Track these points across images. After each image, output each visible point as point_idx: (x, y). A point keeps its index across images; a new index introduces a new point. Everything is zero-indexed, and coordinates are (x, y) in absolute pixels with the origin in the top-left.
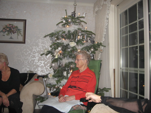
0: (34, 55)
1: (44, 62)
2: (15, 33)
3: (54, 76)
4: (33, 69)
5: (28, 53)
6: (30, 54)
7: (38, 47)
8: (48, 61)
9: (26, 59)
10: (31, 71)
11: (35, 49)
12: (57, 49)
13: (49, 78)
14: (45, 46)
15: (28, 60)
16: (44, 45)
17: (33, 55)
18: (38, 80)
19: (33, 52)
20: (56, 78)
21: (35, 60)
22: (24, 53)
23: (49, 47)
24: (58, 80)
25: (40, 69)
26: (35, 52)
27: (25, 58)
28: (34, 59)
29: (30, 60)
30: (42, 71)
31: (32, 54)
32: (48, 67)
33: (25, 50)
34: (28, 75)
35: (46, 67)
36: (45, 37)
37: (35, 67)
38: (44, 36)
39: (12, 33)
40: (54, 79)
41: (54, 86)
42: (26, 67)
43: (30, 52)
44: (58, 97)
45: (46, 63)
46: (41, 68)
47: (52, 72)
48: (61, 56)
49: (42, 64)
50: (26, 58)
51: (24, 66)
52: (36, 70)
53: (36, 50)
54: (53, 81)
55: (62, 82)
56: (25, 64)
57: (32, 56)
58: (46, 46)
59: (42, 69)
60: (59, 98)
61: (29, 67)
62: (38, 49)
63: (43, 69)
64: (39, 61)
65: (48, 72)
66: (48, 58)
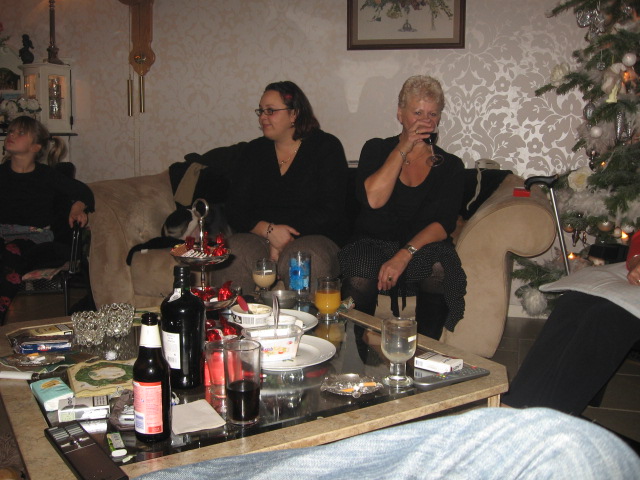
0: (503, 94)
1: (543, 122)
2: (421, 6)
3: (597, 182)
4: (498, 154)
6: (485, 91)
7: (518, 58)
8: (560, 120)
9: (468, 111)
10: (489, 162)
11: (505, 71)
12: (619, 60)
13: (571, 192)
14: (547, 54)
15: (476, 117)
16: (543, 51)
17: (496, 93)
18: (528, 195)
19: (497, 84)
20: (603, 190)
21: (504, 115)
22: (461, 87)
24: (616, 198)
25: (524, 153)
26: (507, 84)
27: (465, 106)
28: (503, 110)
29: (486, 118)
30: (533, 163)
31: (492, 93)
32: (560, 144)
33: (463, 74)
34: (479, 177)
35: (554, 145)
36: (556, 12)
37: (504, 144)
38: (550, 11)
39: (411, 7)
40: (595, 195)
41: (594, 223)
42: (470, 145)
43: (484, 83)
44: (625, 263)
45: (552, 127)
46: (531, 150)
47: (580, 168)
48: (631, 92)
49: (533, 132)
50: (468, 107)
51: (458, 142)
52: (507, 159)
53: (512, 74)
54: (593, 204)
55: (635, 209)
56: (462, 132)
57: (491, 101)
58: (555, 57)
59: (534, 155)
60: (631, 269)
61: (478, 143)
62: (517, 70)
63: (540, 155)
64: (521, 120)
65: (559, 167)
66: (560, 107)
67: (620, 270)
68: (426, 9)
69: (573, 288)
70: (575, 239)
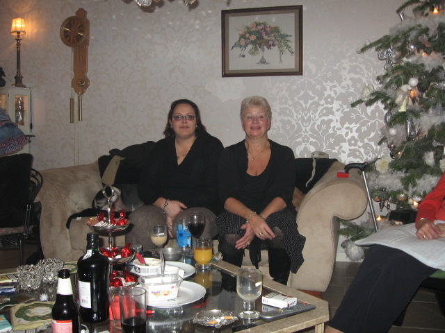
0: (330, 106)
1: (358, 125)
2: (272, 47)
3: (395, 166)
4: (328, 147)
5: (310, 102)
6: (317, 104)
7: (340, 82)
8: (369, 124)
9: (306, 118)
10: (321, 153)
11: (331, 91)
12: (406, 82)
13: (377, 173)
14: (359, 78)
15: (312, 122)
16: (357, 76)
17: (325, 106)
18: (347, 177)
19: (326, 100)
20: (399, 172)
21: (331, 121)
22: (301, 102)
23: (371, 80)
24: (408, 177)
25: (346, 146)
26: (333, 99)
27: (303, 115)
28: (330, 117)
29: (318, 122)
30: (352, 153)
31: (323, 105)
32: (370, 140)
33: (302, 93)
34: (314, 164)
35: (366, 141)
36: (363, 50)
37: (332, 140)
38: (360, 49)
39: (265, 47)
40: (394, 175)
41: (394, 195)
42: (307, 141)
43: (317, 99)
44: (414, 224)
45: (364, 129)
46: (350, 145)
47: (383, 156)
48: (416, 104)
49: (351, 132)
50: (306, 115)
51: (300, 139)
52: (334, 151)
53: (335, 92)
54: (392, 181)
55: (421, 185)
56: (302, 133)
57: (322, 111)
58: (364, 80)
59: (353, 147)
60: (418, 228)
61: (314, 140)
62: (338, 89)
63: (357, 147)
64: (342, 124)
65: (370, 156)
66: (369, 114)
67: (411, 228)
68: (276, 49)
69: (378, 243)
70: (382, 206)
